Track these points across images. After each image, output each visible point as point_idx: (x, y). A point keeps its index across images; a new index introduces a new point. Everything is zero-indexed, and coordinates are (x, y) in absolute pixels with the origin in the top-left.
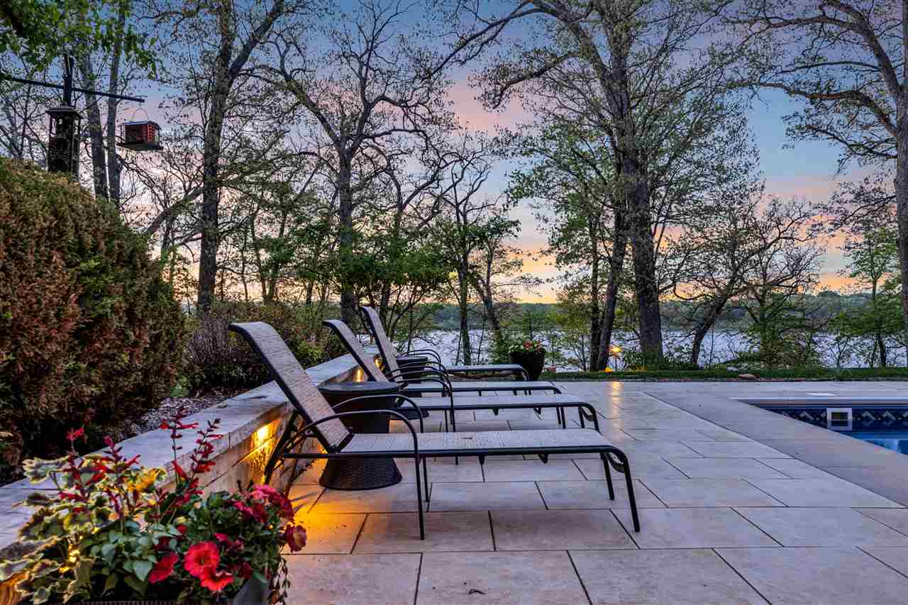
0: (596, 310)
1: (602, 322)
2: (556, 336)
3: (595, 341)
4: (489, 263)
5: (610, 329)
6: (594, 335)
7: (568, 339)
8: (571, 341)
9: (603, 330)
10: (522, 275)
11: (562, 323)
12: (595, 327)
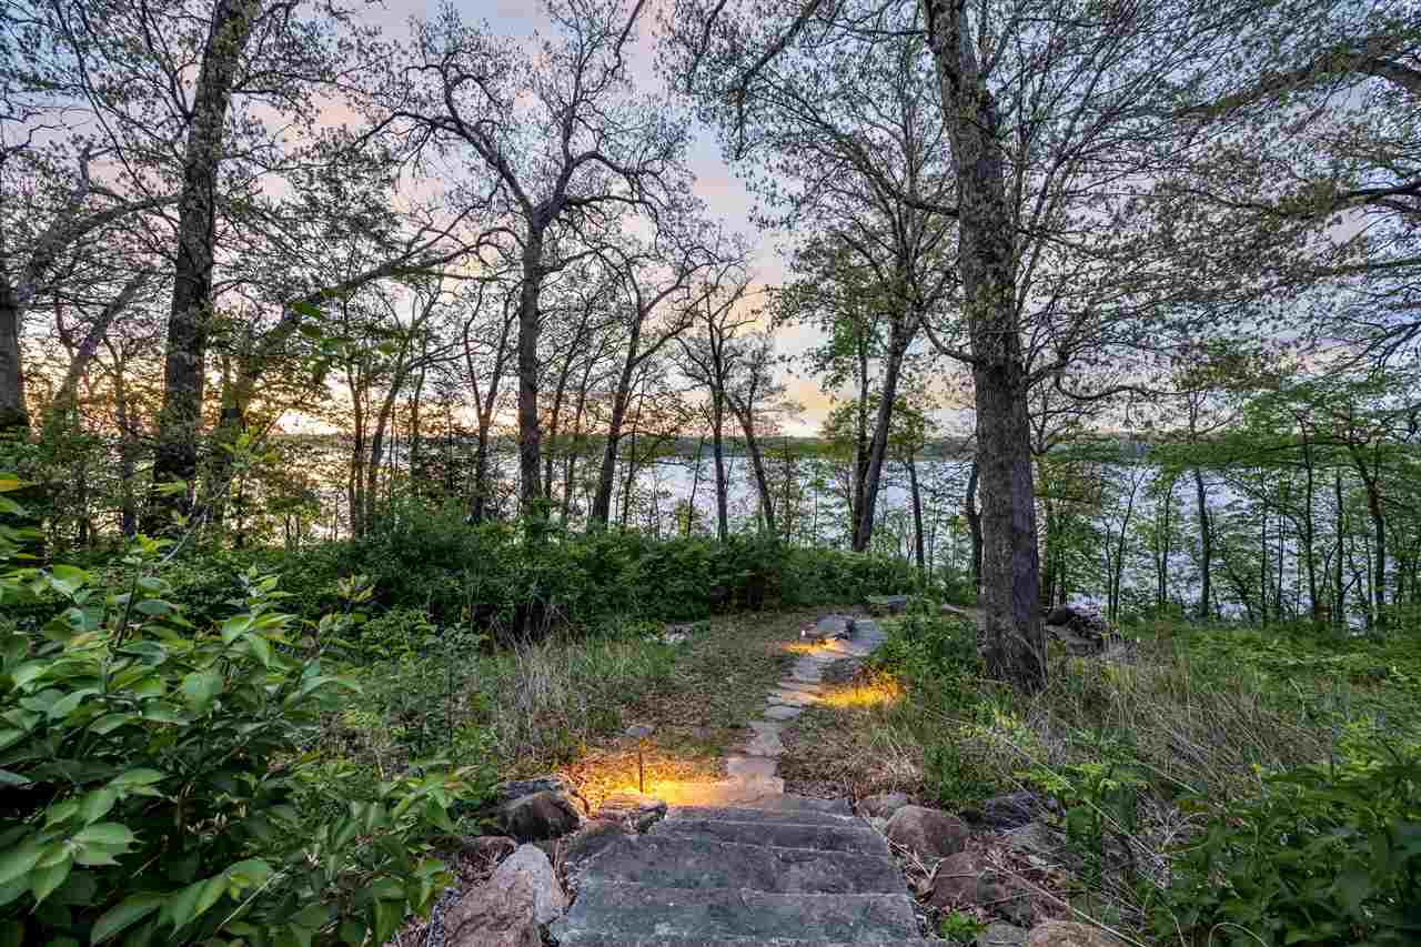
0: (863, 438)
1: (870, 451)
2: (820, 465)
3: (862, 472)
4: (753, 389)
5: (881, 457)
6: (861, 465)
7: (831, 468)
8: (836, 469)
9: (873, 459)
10: (786, 400)
11: (826, 451)
12: (862, 457)
